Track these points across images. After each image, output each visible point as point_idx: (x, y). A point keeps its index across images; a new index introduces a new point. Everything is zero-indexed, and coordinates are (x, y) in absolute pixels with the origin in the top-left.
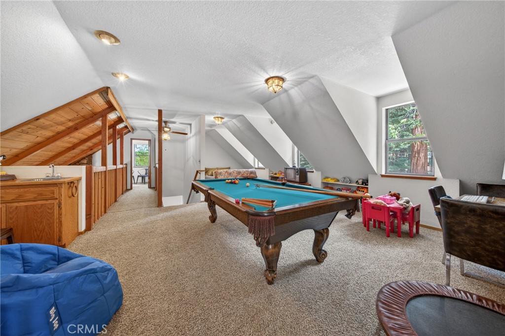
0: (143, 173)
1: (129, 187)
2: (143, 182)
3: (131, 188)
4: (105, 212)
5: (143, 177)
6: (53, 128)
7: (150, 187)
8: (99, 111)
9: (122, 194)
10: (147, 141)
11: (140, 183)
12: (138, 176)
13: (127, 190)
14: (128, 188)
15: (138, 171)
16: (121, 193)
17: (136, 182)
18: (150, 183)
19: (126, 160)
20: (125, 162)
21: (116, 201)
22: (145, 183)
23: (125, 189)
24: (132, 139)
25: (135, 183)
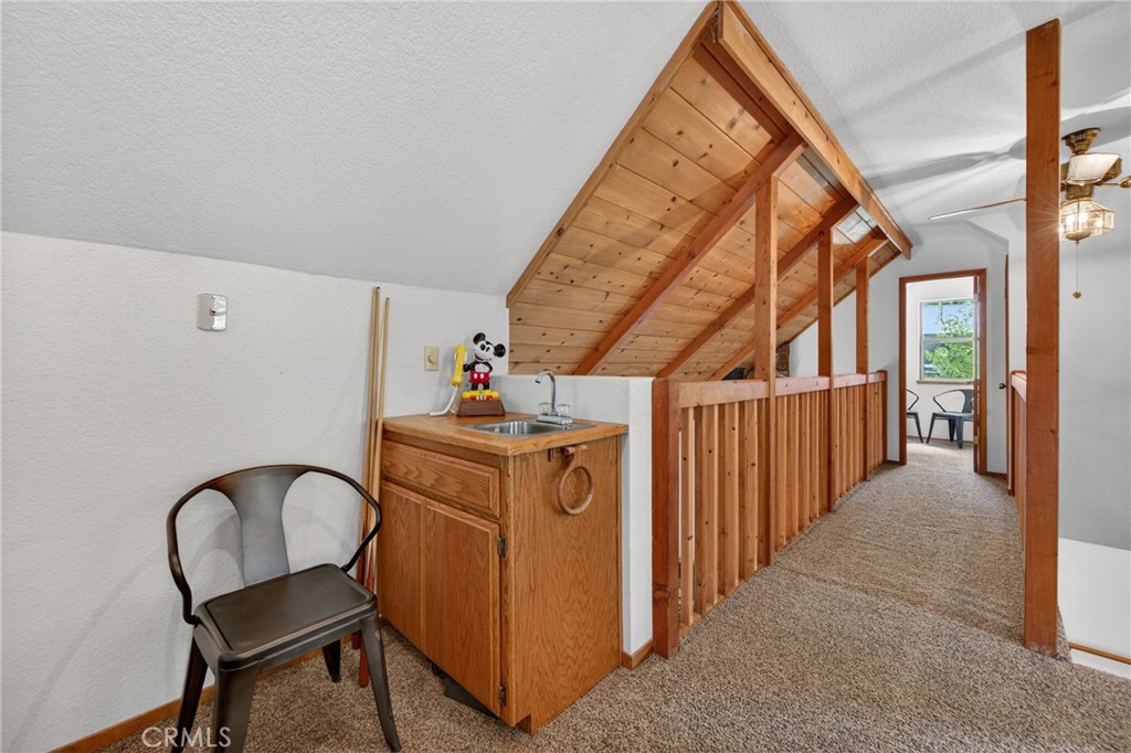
0: (955, 404)
1: (894, 455)
2: (955, 439)
3: (902, 461)
4: (765, 560)
5: (954, 423)
6: (630, 261)
7: (981, 468)
8: (741, 168)
9: (864, 478)
10: (970, 280)
11: (940, 442)
12: (935, 416)
13: (887, 464)
14: (889, 458)
15: (933, 398)
16: (859, 473)
17: (925, 434)
18: (980, 450)
19: (881, 357)
20: (874, 365)
21: (828, 508)
22: (961, 445)
23: (875, 458)
24: (903, 281)
25: (921, 439)
